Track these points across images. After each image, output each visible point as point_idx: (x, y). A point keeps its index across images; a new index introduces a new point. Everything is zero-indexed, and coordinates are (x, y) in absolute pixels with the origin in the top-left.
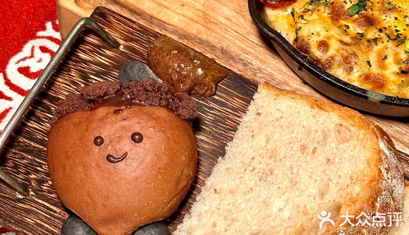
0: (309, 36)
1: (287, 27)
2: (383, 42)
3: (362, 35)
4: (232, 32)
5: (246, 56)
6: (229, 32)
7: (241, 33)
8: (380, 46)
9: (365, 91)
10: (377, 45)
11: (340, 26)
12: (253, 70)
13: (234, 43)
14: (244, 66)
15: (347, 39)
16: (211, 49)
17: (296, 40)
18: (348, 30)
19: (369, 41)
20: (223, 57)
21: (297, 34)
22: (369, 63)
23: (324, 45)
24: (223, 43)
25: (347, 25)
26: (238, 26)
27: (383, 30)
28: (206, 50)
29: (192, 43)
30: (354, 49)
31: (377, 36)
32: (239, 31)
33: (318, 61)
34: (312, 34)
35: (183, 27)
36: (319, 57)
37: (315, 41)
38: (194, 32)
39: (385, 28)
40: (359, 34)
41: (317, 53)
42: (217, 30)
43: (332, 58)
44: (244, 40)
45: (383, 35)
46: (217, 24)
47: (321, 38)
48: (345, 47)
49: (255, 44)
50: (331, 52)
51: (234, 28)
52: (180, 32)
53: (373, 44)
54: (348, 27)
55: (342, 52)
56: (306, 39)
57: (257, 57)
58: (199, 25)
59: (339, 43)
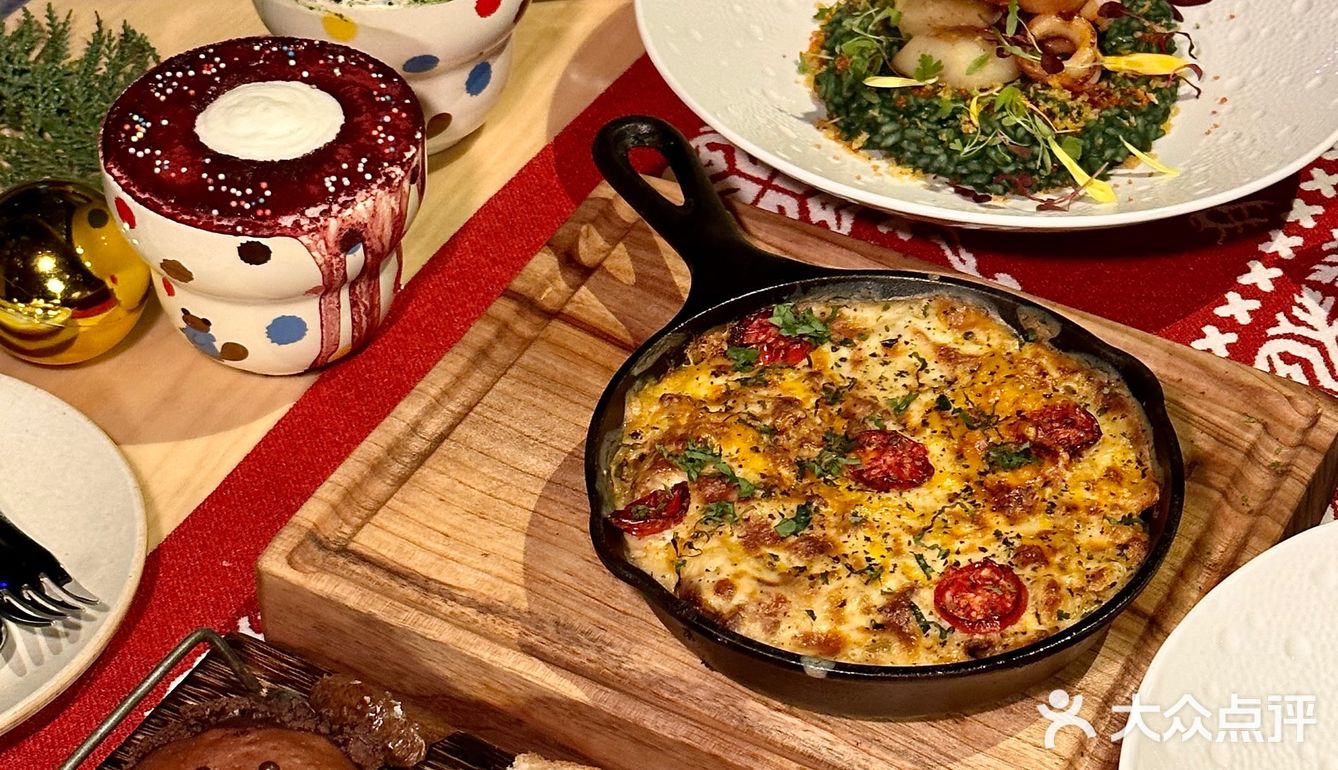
0: (700, 575)
1: (664, 565)
2: (840, 578)
3: (802, 569)
4: (577, 593)
5: (603, 632)
6: (572, 594)
7: (594, 595)
8: (834, 584)
9: (798, 658)
10: (828, 583)
11: (761, 556)
12: (615, 658)
13: (581, 614)
14: (599, 652)
15: (772, 577)
16: (537, 627)
17: (678, 585)
18: (777, 563)
19: (812, 577)
20: (559, 639)
21: (679, 574)
22: (811, 614)
23: (724, 587)
24: (558, 614)
25: (775, 554)
26: (589, 584)
27: (842, 558)
28: (528, 630)
29: (501, 618)
30: (782, 591)
31: (829, 569)
32: (589, 592)
33: (717, 615)
34: (707, 570)
35: (485, 592)
36: (718, 609)
37: (711, 582)
38: (505, 598)
39: (846, 556)
40: (797, 568)
41: (715, 601)
42: (549, 591)
43: (740, 608)
44: (598, 607)
45: (839, 566)
46: (550, 583)
47: (722, 576)
48: (766, 589)
49: (620, 611)
50: (739, 598)
51: (582, 588)
52: (481, 600)
53: (820, 581)
54: (776, 558)
55: (759, 596)
56: (696, 580)
57: (623, 634)
58: (514, 586)
59: (755, 582)
